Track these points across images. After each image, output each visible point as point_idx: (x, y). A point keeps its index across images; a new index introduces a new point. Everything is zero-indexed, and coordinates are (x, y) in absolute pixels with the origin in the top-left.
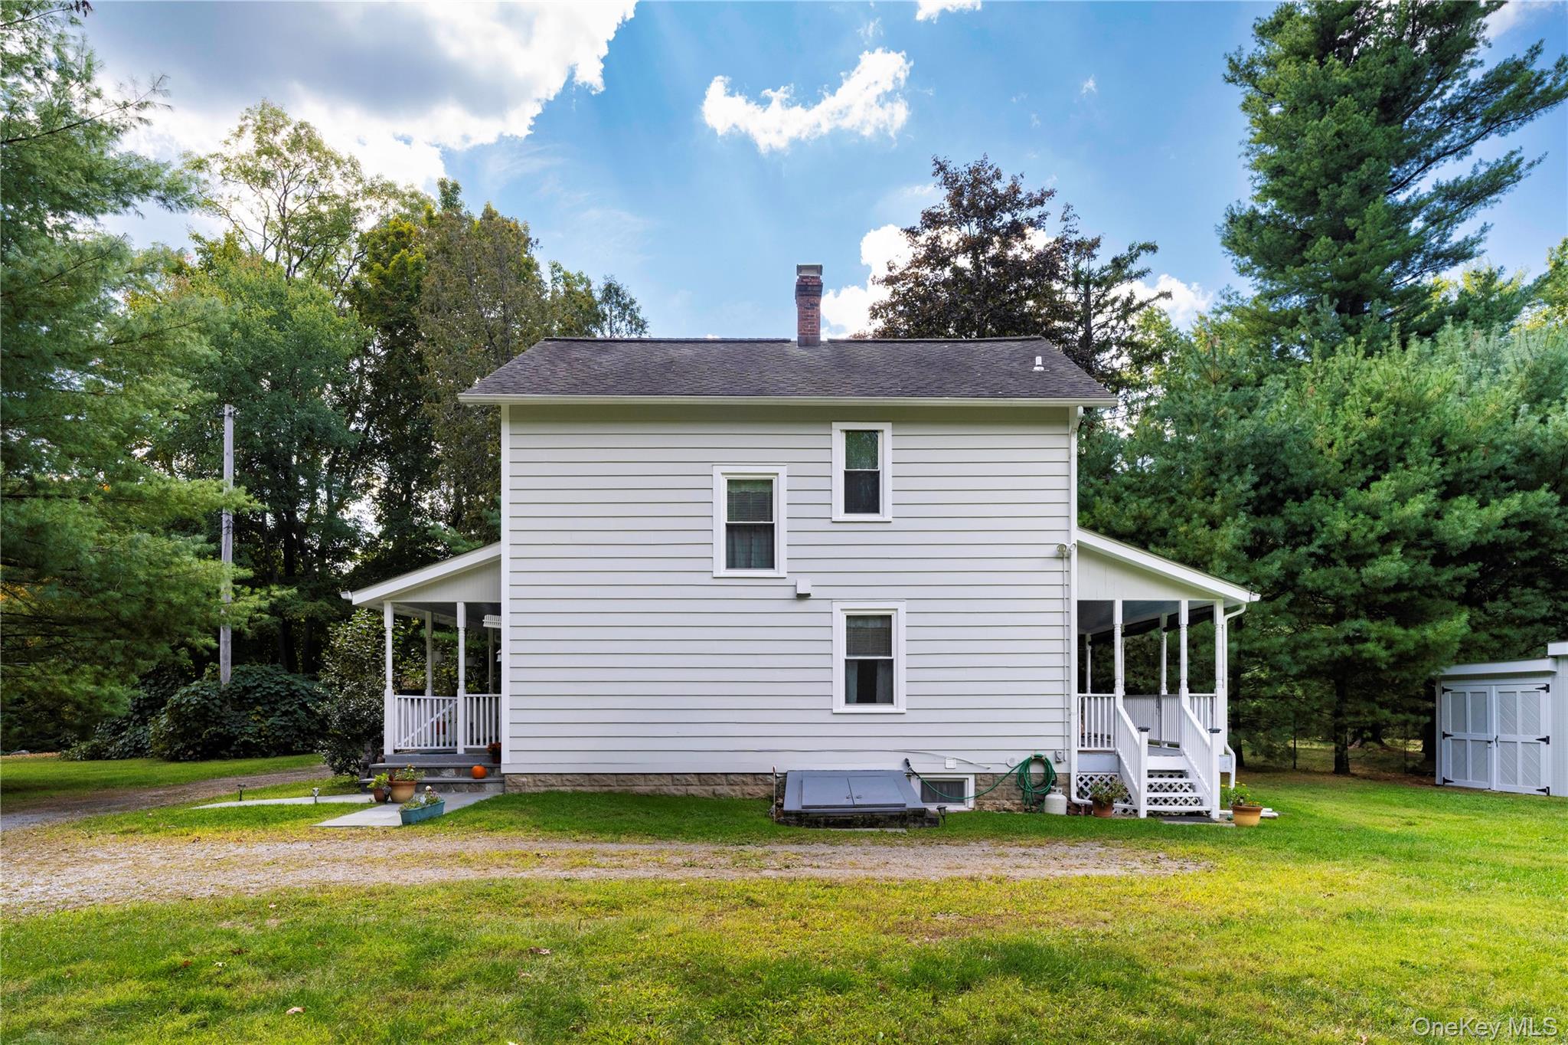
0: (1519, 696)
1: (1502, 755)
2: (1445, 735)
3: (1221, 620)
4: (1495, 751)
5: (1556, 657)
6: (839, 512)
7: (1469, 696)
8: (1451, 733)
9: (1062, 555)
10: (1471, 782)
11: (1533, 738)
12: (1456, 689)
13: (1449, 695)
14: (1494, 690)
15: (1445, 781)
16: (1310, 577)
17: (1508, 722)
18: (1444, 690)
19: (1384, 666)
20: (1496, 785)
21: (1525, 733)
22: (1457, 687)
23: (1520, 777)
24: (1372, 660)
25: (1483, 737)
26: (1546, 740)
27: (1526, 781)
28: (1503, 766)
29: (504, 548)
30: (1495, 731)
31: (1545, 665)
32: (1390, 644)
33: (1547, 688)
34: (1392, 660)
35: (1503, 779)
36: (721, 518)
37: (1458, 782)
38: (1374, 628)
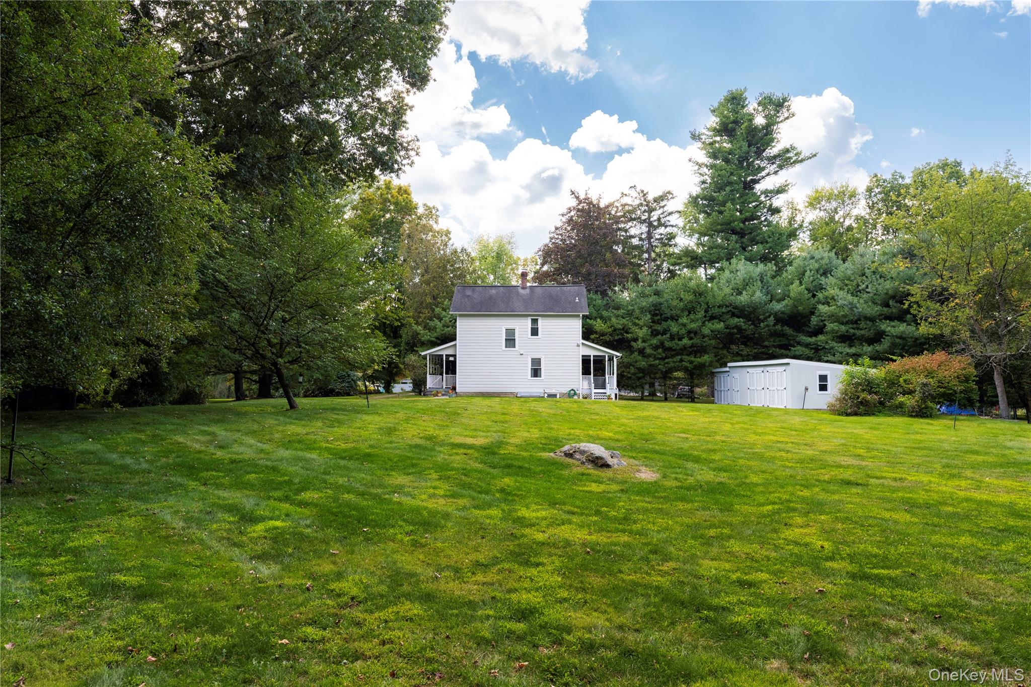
3: (615, 360)
5: (729, 367)
6: (529, 336)
9: (578, 346)
16: (668, 344)
29: (458, 342)
31: (727, 369)
32: (691, 362)
36: (504, 337)
38: (686, 358)
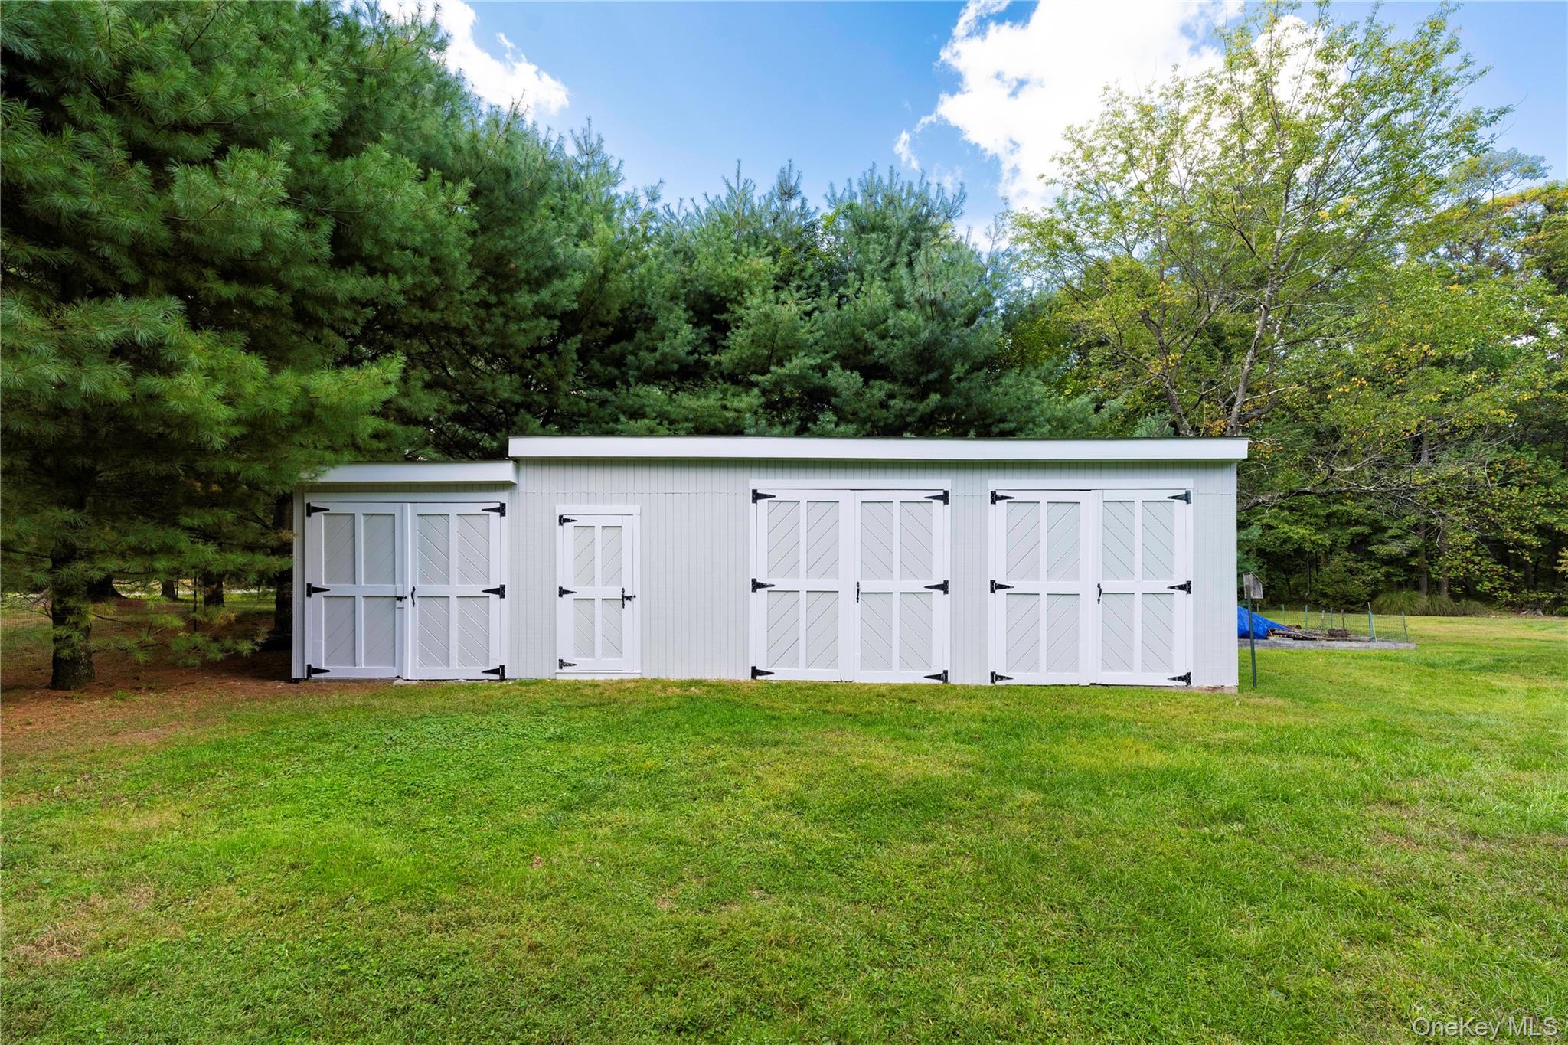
0: (454, 521)
1: (424, 620)
2: (312, 590)
4: (411, 613)
5: (517, 461)
7: (361, 521)
8: (323, 585)
10: (364, 669)
11: (477, 589)
12: (334, 508)
13: (318, 520)
14: (409, 512)
15: (312, 670)
17: (436, 565)
18: (311, 510)
19: (219, 443)
20: (413, 669)
21: (462, 581)
22: (337, 504)
23: (454, 653)
24: (187, 422)
25: (388, 590)
26: (500, 591)
27: (464, 660)
28: (424, 639)
30: (411, 578)
31: (501, 471)
33: (501, 510)
34: (235, 431)
35: (425, 658)
37: (338, 671)
